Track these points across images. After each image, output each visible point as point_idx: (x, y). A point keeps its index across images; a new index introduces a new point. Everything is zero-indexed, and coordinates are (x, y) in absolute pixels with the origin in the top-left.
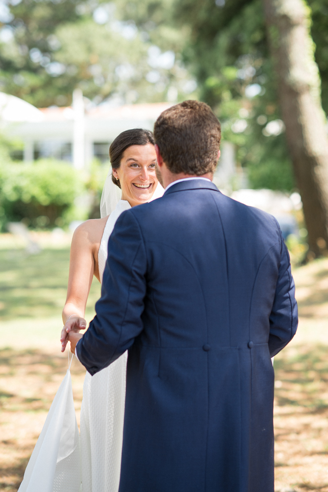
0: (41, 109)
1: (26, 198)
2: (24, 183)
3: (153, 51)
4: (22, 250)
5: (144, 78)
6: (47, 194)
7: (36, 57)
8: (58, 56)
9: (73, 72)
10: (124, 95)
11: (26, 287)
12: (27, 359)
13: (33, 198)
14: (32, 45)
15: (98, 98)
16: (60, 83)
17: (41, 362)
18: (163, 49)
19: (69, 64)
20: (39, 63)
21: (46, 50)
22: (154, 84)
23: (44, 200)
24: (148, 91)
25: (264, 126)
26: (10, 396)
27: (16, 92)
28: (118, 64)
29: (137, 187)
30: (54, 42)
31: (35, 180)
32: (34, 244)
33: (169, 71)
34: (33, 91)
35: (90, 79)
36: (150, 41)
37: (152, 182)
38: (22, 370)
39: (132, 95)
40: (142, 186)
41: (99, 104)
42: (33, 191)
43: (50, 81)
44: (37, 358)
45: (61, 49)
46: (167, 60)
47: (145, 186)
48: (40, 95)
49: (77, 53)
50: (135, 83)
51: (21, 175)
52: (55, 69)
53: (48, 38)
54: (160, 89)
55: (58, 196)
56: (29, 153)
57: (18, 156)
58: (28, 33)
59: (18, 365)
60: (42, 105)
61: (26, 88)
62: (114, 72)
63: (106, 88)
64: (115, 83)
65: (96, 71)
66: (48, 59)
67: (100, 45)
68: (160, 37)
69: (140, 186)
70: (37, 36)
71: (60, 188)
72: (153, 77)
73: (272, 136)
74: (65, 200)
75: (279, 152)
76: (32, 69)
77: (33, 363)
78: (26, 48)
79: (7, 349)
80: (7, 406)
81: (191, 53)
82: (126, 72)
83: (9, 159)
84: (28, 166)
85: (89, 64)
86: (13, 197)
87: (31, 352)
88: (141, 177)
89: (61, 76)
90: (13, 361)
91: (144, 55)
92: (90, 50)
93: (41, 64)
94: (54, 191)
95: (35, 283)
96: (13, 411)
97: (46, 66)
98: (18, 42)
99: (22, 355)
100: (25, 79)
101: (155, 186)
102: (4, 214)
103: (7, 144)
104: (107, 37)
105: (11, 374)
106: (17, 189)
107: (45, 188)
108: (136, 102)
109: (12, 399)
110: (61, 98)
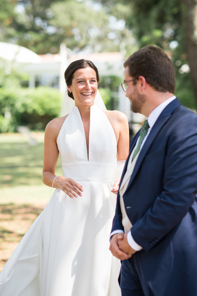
0: (41, 55)
1: (30, 111)
2: (29, 102)
3: (112, 19)
4: (26, 143)
5: (106, 36)
6: (43, 108)
7: (39, 22)
8: (52, 22)
9: (61, 32)
10: (93, 47)
11: (26, 166)
12: (23, 210)
13: (34, 111)
14: (36, 15)
15: (77, 49)
16: (53, 39)
17: (31, 213)
18: (118, 18)
19: (59, 27)
20: (40, 26)
21: (44, 18)
22: (112, 40)
23: (41, 112)
24: (109, 44)
25: (180, 67)
26: (10, 232)
27: (25, 44)
28: (90, 27)
29: (84, 95)
30: (50, 13)
31: (35, 100)
32: (33, 140)
33: (122, 32)
34: (36, 44)
35: (72, 37)
36: (110, 13)
37: (93, 91)
38: (19, 217)
39: (98, 47)
40: (87, 94)
41: (77, 52)
42: (34, 106)
43: (47, 37)
44: (29, 210)
45: (54, 18)
46: (120, 25)
47: (89, 94)
48: (41, 46)
49: (64, 20)
50: (100, 39)
51: (27, 96)
52: (51, 30)
53: (46, 10)
54: (116, 43)
55: (50, 110)
56: (32, 83)
57: (25, 85)
58: (34, 7)
59: (17, 214)
60: (41, 53)
61: (32, 42)
62: (87, 32)
63: (82, 42)
64: (88, 39)
65: (76, 31)
66: (45, 24)
67: (78, 15)
68: (116, 11)
69: (86, 94)
70: (39, 9)
71: (51, 105)
72: (112, 36)
73: (185, 73)
74: (54, 112)
75: (189, 83)
76: (35, 30)
77: (26, 213)
78: (32, 17)
79: (11, 204)
80: (8, 239)
81: (134, 21)
82: (94, 33)
83: (20, 86)
84: (31, 91)
85: (71, 27)
86: (21, 110)
87: (26, 206)
88: (86, 88)
89: (54, 35)
90: (14, 212)
91: (106, 22)
92: (72, 18)
93: (42, 27)
94: (47, 107)
95: (32, 164)
96: (11, 242)
97: (45, 28)
98: (28, 13)
99: (20, 208)
100: (31, 37)
101: (95, 93)
102: (15, 121)
103: (18, 77)
104: (83, 10)
105: (12, 219)
106: (24, 105)
107: (42, 105)
108: (101, 52)
109: (11, 235)
110: (54, 49)
